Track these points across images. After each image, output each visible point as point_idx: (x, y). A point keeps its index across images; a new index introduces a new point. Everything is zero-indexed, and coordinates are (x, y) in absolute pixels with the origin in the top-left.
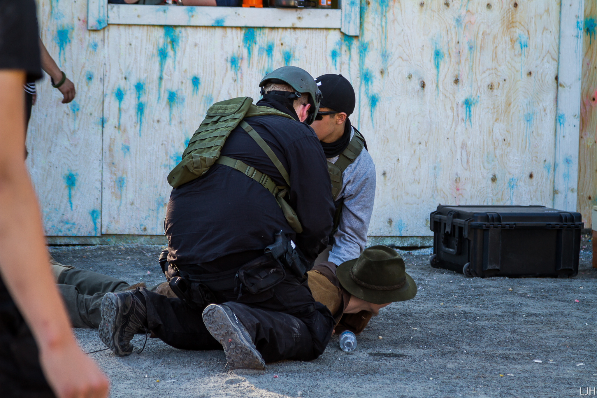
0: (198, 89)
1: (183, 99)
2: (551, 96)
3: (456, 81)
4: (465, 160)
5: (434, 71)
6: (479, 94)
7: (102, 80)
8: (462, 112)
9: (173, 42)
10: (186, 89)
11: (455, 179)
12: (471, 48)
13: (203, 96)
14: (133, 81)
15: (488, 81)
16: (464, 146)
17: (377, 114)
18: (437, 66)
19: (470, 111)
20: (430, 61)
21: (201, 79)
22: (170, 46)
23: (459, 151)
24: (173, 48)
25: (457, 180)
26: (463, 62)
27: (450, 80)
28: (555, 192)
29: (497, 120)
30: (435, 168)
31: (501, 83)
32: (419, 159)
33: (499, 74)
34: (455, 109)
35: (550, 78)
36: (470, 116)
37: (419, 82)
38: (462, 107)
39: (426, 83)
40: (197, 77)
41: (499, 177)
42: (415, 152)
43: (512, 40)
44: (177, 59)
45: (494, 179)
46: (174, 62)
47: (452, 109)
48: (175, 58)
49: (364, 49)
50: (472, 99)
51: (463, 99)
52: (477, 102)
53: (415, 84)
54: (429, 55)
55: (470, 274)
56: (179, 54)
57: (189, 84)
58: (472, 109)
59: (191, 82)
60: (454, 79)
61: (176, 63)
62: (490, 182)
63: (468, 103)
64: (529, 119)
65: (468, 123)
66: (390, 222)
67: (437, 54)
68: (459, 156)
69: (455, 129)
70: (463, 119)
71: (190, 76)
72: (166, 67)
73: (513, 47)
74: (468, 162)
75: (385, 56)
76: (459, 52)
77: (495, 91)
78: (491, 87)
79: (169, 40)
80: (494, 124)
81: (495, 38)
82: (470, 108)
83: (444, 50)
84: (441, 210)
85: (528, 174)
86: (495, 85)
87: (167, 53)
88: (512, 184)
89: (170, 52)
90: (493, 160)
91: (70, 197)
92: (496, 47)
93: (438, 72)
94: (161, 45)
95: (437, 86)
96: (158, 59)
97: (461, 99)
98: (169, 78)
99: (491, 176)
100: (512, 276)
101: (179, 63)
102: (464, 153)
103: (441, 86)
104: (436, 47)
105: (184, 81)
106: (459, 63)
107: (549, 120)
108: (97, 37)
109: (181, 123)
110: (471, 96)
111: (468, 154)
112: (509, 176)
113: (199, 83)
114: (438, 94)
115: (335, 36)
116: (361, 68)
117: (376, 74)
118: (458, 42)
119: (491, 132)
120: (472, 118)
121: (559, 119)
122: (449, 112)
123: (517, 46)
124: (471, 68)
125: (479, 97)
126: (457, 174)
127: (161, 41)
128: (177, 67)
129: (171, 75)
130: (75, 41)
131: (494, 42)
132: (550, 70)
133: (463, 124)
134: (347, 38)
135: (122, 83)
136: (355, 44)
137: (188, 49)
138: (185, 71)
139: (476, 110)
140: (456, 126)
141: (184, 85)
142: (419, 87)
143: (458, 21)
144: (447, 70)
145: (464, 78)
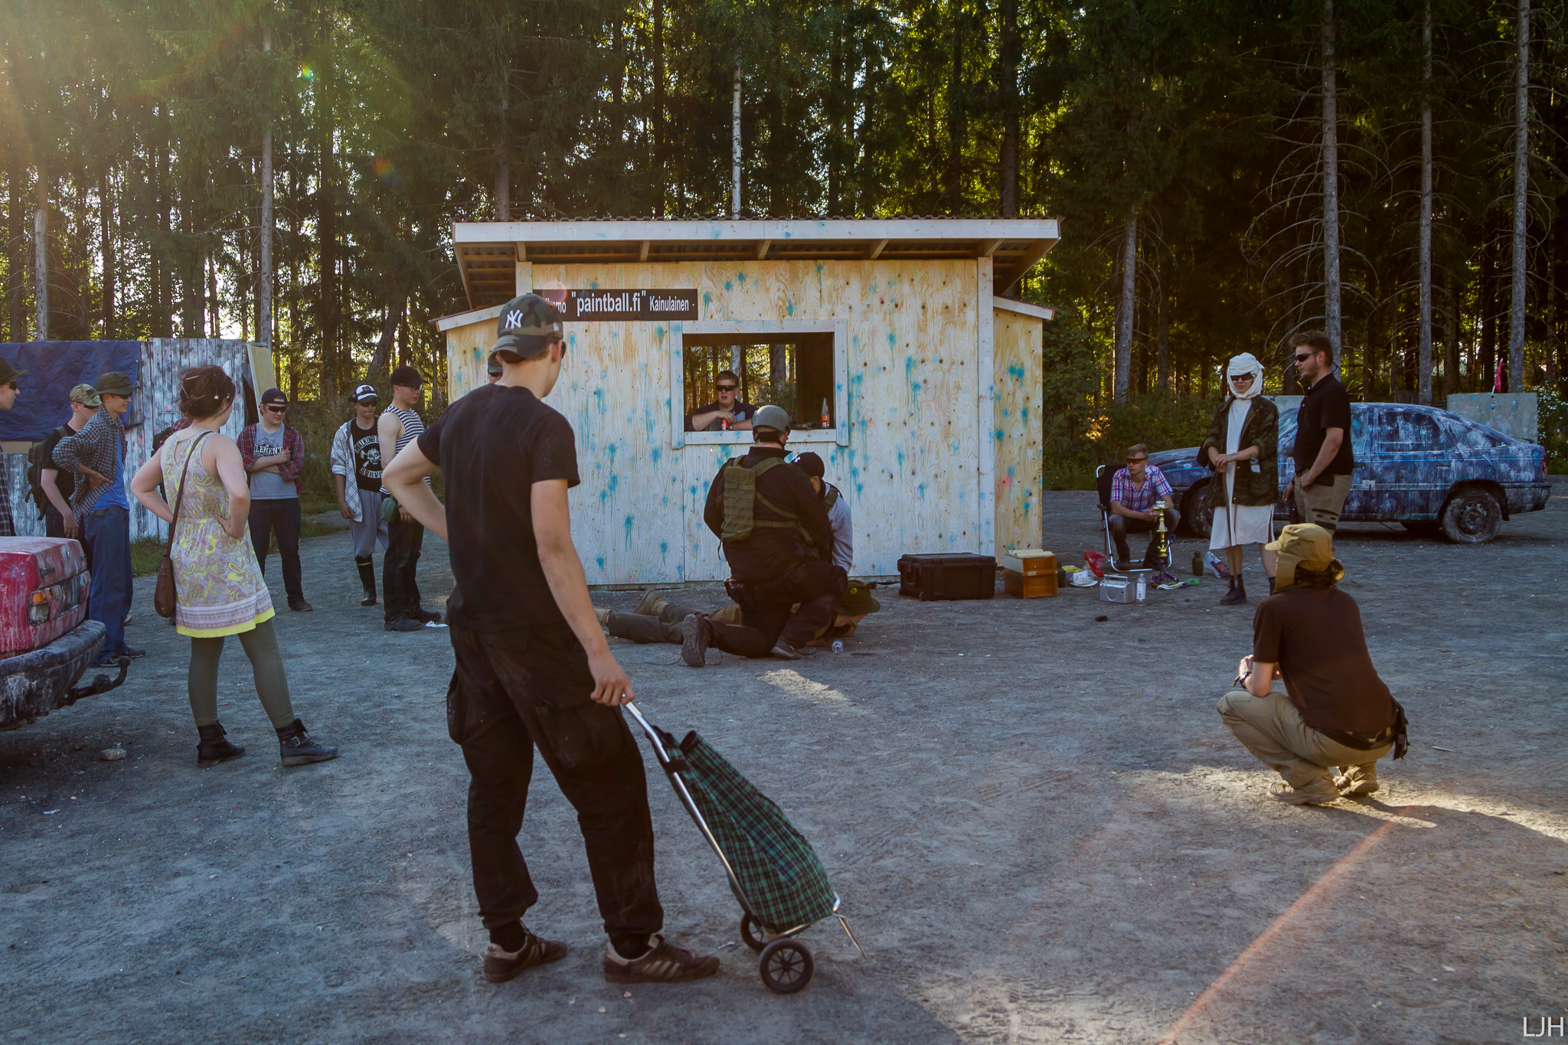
2: (975, 481)
3: (913, 473)
4: (921, 524)
5: (899, 467)
6: (928, 481)
7: (682, 481)
8: (918, 495)
11: (914, 537)
12: (922, 451)
14: (702, 481)
15: (934, 473)
16: (920, 515)
17: (862, 496)
18: (900, 464)
19: (923, 492)
20: (896, 460)
23: (917, 518)
25: (916, 538)
26: (917, 460)
27: (909, 473)
28: (980, 543)
29: (940, 497)
30: (901, 530)
31: (942, 473)
32: (891, 525)
33: (941, 467)
34: (913, 491)
35: (974, 470)
36: (923, 495)
37: (889, 474)
38: (918, 490)
39: (893, 474)
41: (943, 534)
42: (888, 520)
43: (948, 445)
45: (940, 536)
47: (911, 491)
49: (852, 454)
50: (924, 484)
51: (918, 485)
52: (927, 486)
53: (886, 476)
54: (895, 457)
55: (924, 600)
62: (938, 538)
63: (921, 487)
64: (961, 496)
65: (922, 500)
66: (874, 566)
67: (900, 456)
68: (917, 522)
69: (914, 504)
70: (918, 498)
73: (949, 450)
74: (923, 525)
75: (866, 458)
76: (914, 454)
77: (939, 478)
78: (936, 476)
79: (724, 453)
80: (939, 500)
81: (937, 444)
82: (923, 490)
83: (905, 453)
84: (905, 557)
85: (962, 532)
86: (939, 474)
88: (952, 539)
90: (939, 524)
91: (664, 558)
92: (938, 450)
93: (901, 467)
95: (901, 476)
99: (939, 534)
100: (952, 599)
102: (920, 520)
103: (903, 476)
104: (899, 451)
106: (914, 461)
107: (975, 496)
108: (678, 453)
110: (923, 482)
111: (923, 520)
112: (950, 534)
114: (902, 482)
115: (832, 447)
116: (851, 467)
117: (861, 470)
118: (913, 448)
119: (937, 506)
120: (924, 497)
121: (981, 495)
122: (909, 493)
123: (952, 449)
124: (923, 464)
125: (928, 483)
126: (916, 533)
127: (720, 454)
130: (664, 457)
131: (936, 447)
132: (973, 464)
133: (919, 501)
134: (841, 447)
135: (695, 483)
136: (846, 451)
139: (927, 492)
140: (914, 502)
142: (889, 477)
143: (913, 434)
144: (907, 466)
145: (918, 471)
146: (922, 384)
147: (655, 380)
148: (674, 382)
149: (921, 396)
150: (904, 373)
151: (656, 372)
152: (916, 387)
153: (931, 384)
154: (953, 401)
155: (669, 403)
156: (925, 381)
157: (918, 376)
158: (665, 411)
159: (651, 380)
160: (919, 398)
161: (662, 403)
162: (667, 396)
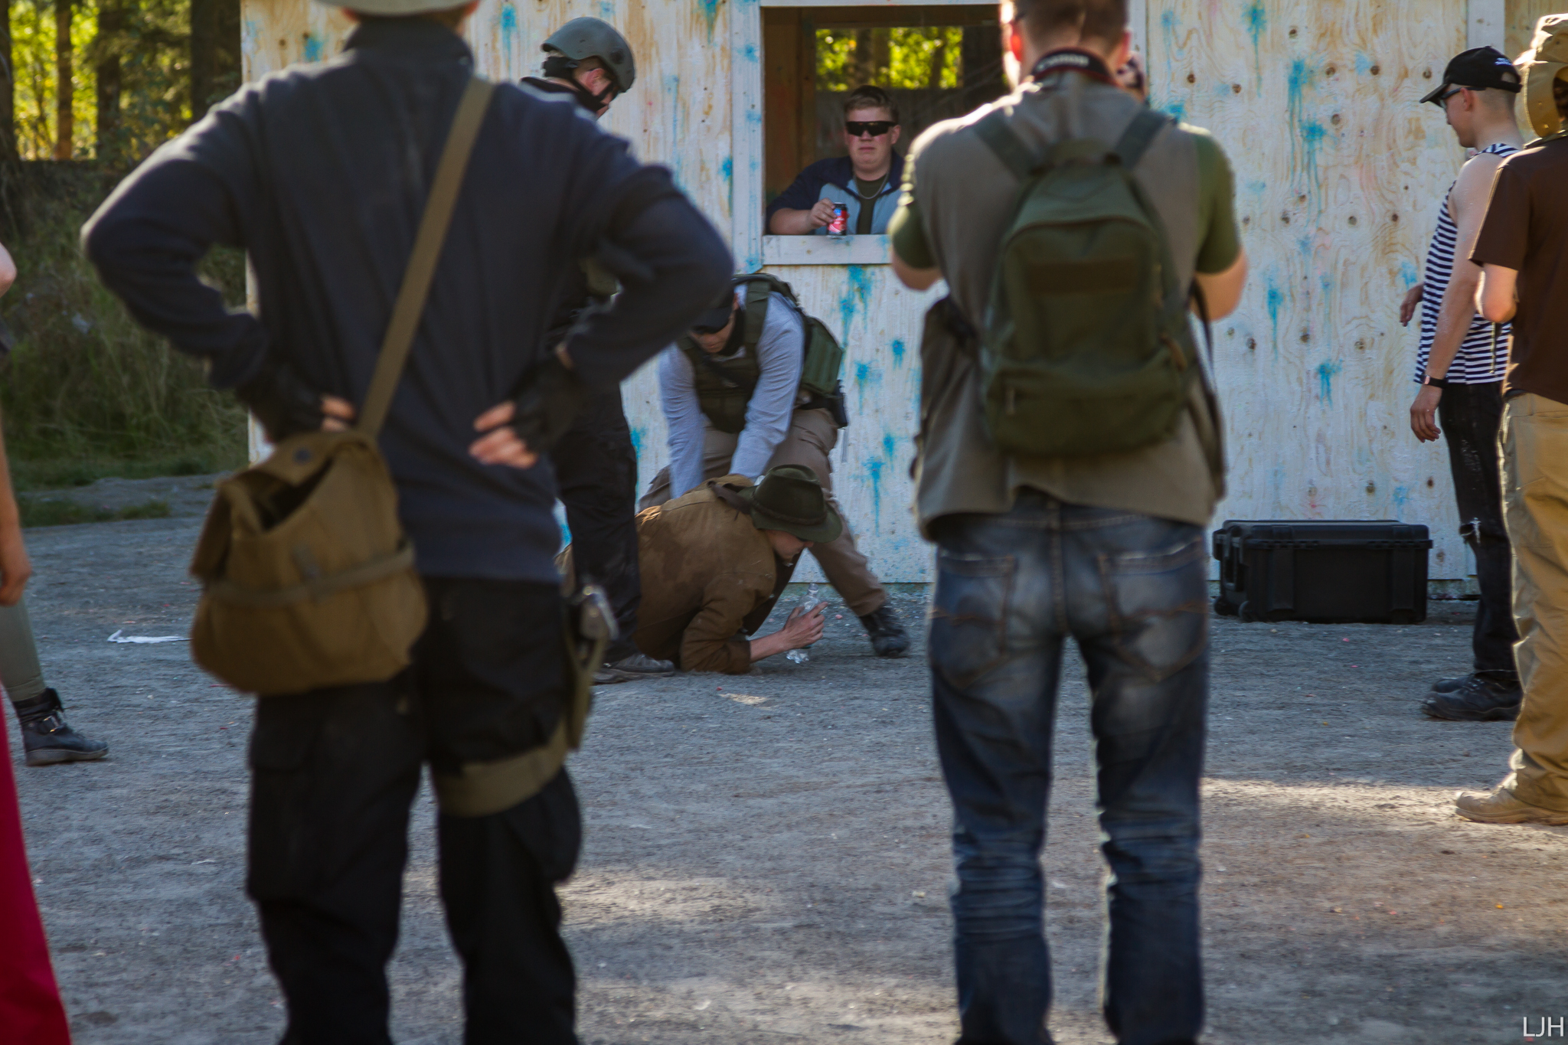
0: (901, 359)
1: (880, 376)
3: (1305, 338)
4: (1323, 459)
5: (1269, 323)
6: (1341, 357)
8: (1316, 386)
9: (863, 290)
10: (883, 359)
11: (1308, 490)
12: (1326, 285)
13: (909, 369)
15: (1356, 336)
16: (1320, 438)
18: (1274, 315)
19: (1328, 384)
20: (1262, 307)
21: (906, 344)
22: (857, 296)
23: (1313, 445)
24: (863, 298)
25: (1312, 492)
26: (1314, 307)
27: (1294, 336)
29: (1372, 397)
30: (1276, 473)
31: (1376, 339)
32: (1250, 460)
33: (1372, 324)
34: (1305, 381)
36: (1329, 392)
37: (1246, 340)
38: (1315, 377)
39: (1257, 341)
40: (902, 341)
41: (1378, 485)
42: (1242, 448)
43: (1391, 272)
44: (870, 314)
45: (1371, 489)
46: (865, 319)
47: (1300, 380)
48: (865, 313)
50: (1331, 365)
51: (1316, 365)
52: (1339, 369)
53: (1240, 344)
54: (1260, 298)
56: (872, 307)
57: (888, 352)
58: (1332, 380)
59: (891, 348)
60: (1301, 334)
61: (868, 320)
62: (1364, 494)
63: (1324, 372)
65: (1326, 402)
67: (1273, 296)
68: (1313, 454)
69: (1306, 412)
70: (1317, 397)
71: (889, 340)
72: (852, 327)
73: (1393, 283)
74: (1328, 462)
76: (1308, 293)
77: (1367, 351)
78: (1361, 345)
79: (856, 286)
80: (1367, 403)
81: (1364, 269)
82: (1328, 379)
83: (1284, 290)
85: (1425, 480)
86: (1368, 341)
87: (853, 306)
88: (1400, 496)
89: (858, 305)
90: (1368, 460)
92: (1366, 283)
93: (1275, 324)
94: (844, 295)
95: (1275, 346)
96: (840, 315)
97: (1314, 365)
98: (858, 343)
99: (1366, 485)
101: (872, 320)
102: (1322, 449)
103: (1280, 346)
104: (1271, 286)
105: (881, 348)
106: (1308, 309)
109: (877, 411)
110: (1330, 360)
111: (1328, 450)
112: (1394, 484)
113: (903, 350)
114: (1276, 359)
118: (1306, 278)
119: (1363, 415)
120: (1332, 395)
122: (1296, 387)
123: (1400, 281)
124: (1328, 316)
125: (1341, 361)
126: (1311, 482)
127: (845, 288)
128: (869, 327)
129: (860, 339)
131: (1362, 277)
133: (1318, 404)
137: (885, 300)
138: (882, 333)
139: (1337, 382)
140: (1307, 407)
141: (880, 354)
142: (1245, 348)
143: (1304, 244)
144: (1290, 320)
145: (1317, 332)
146: (1327, 125)
147: (696, 113)
148: (739, 121)
149: (1324, 153)
150: (1284, 101)
151: (699, 95)
152: (1313, 132)
153: (1350, 124)
154: (1405, 166)
155: (729, 168)
156: (1336, 119)
157: (1318, 107)
158: (720, 185)
159: (687, 115)
160: (1320, 159)
161: (714, 167)
162: (723, 152)
